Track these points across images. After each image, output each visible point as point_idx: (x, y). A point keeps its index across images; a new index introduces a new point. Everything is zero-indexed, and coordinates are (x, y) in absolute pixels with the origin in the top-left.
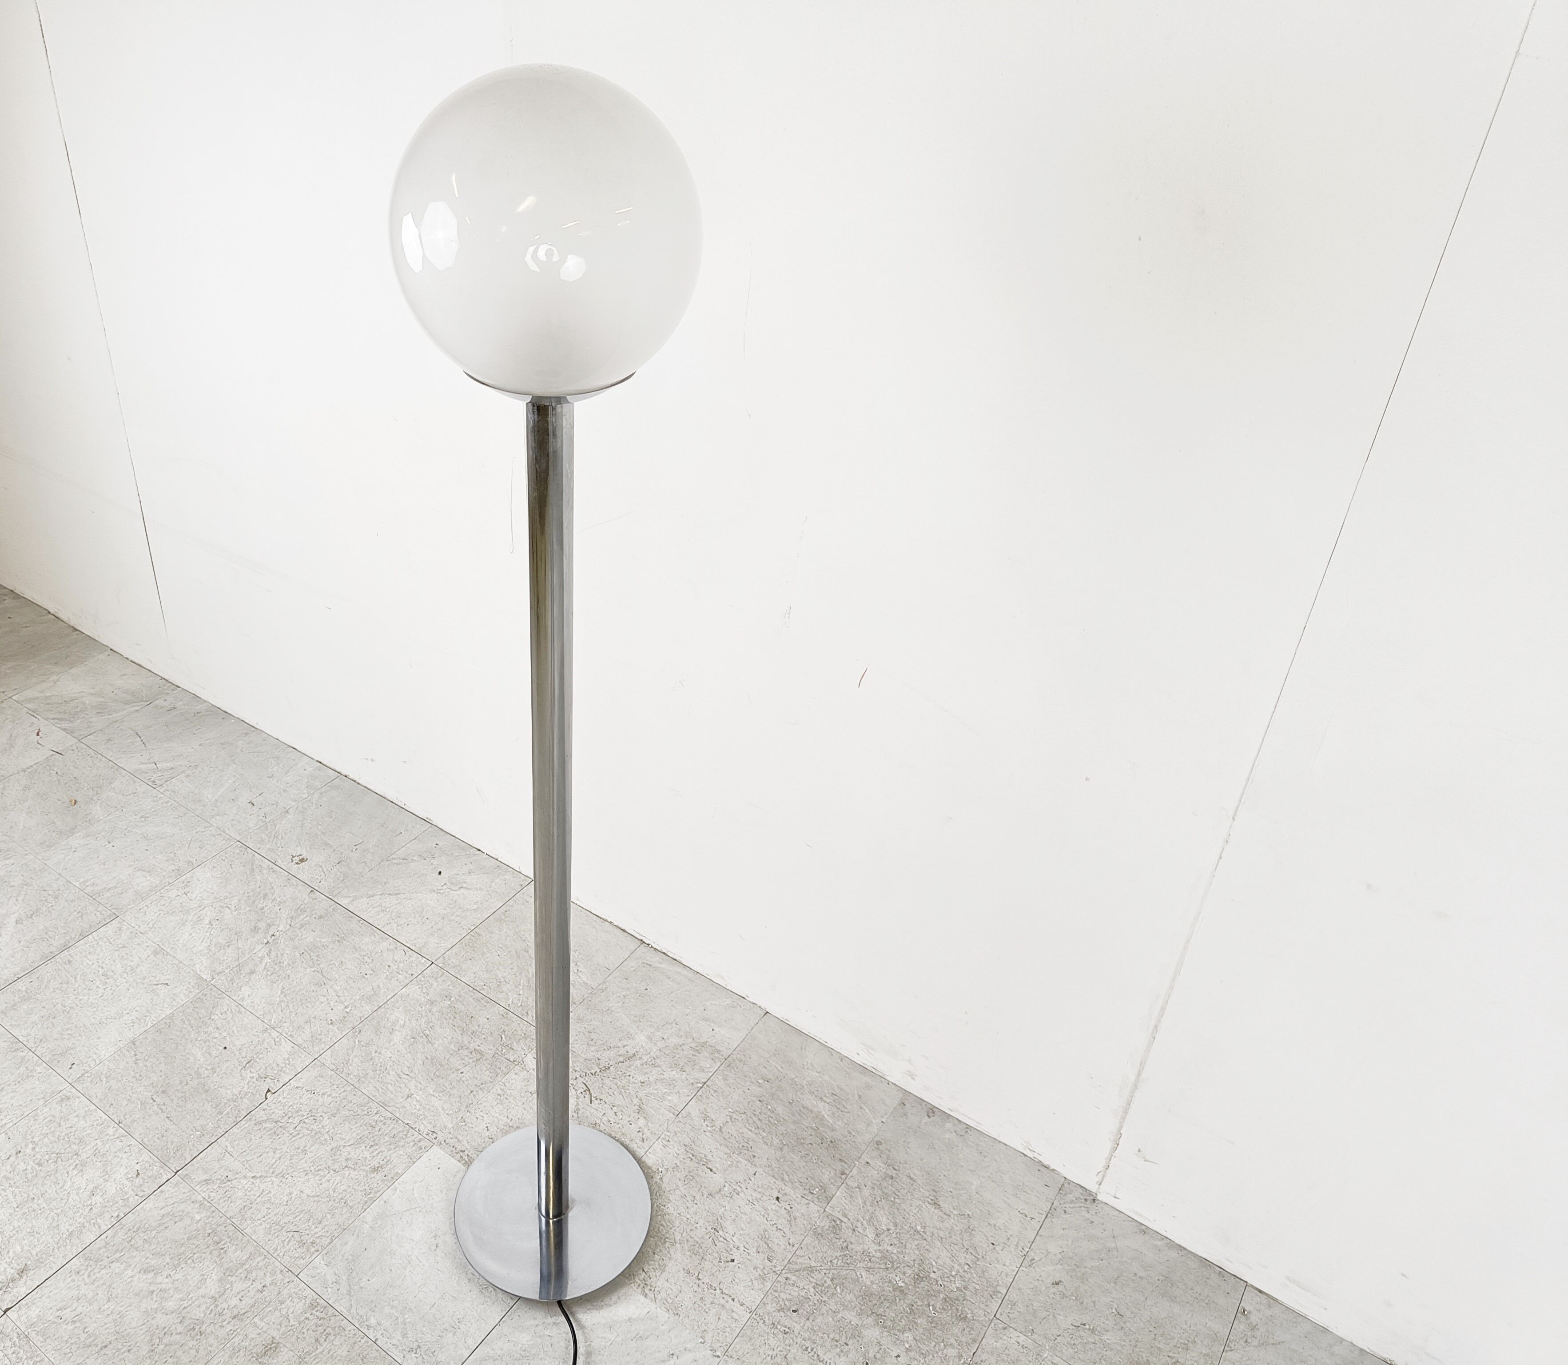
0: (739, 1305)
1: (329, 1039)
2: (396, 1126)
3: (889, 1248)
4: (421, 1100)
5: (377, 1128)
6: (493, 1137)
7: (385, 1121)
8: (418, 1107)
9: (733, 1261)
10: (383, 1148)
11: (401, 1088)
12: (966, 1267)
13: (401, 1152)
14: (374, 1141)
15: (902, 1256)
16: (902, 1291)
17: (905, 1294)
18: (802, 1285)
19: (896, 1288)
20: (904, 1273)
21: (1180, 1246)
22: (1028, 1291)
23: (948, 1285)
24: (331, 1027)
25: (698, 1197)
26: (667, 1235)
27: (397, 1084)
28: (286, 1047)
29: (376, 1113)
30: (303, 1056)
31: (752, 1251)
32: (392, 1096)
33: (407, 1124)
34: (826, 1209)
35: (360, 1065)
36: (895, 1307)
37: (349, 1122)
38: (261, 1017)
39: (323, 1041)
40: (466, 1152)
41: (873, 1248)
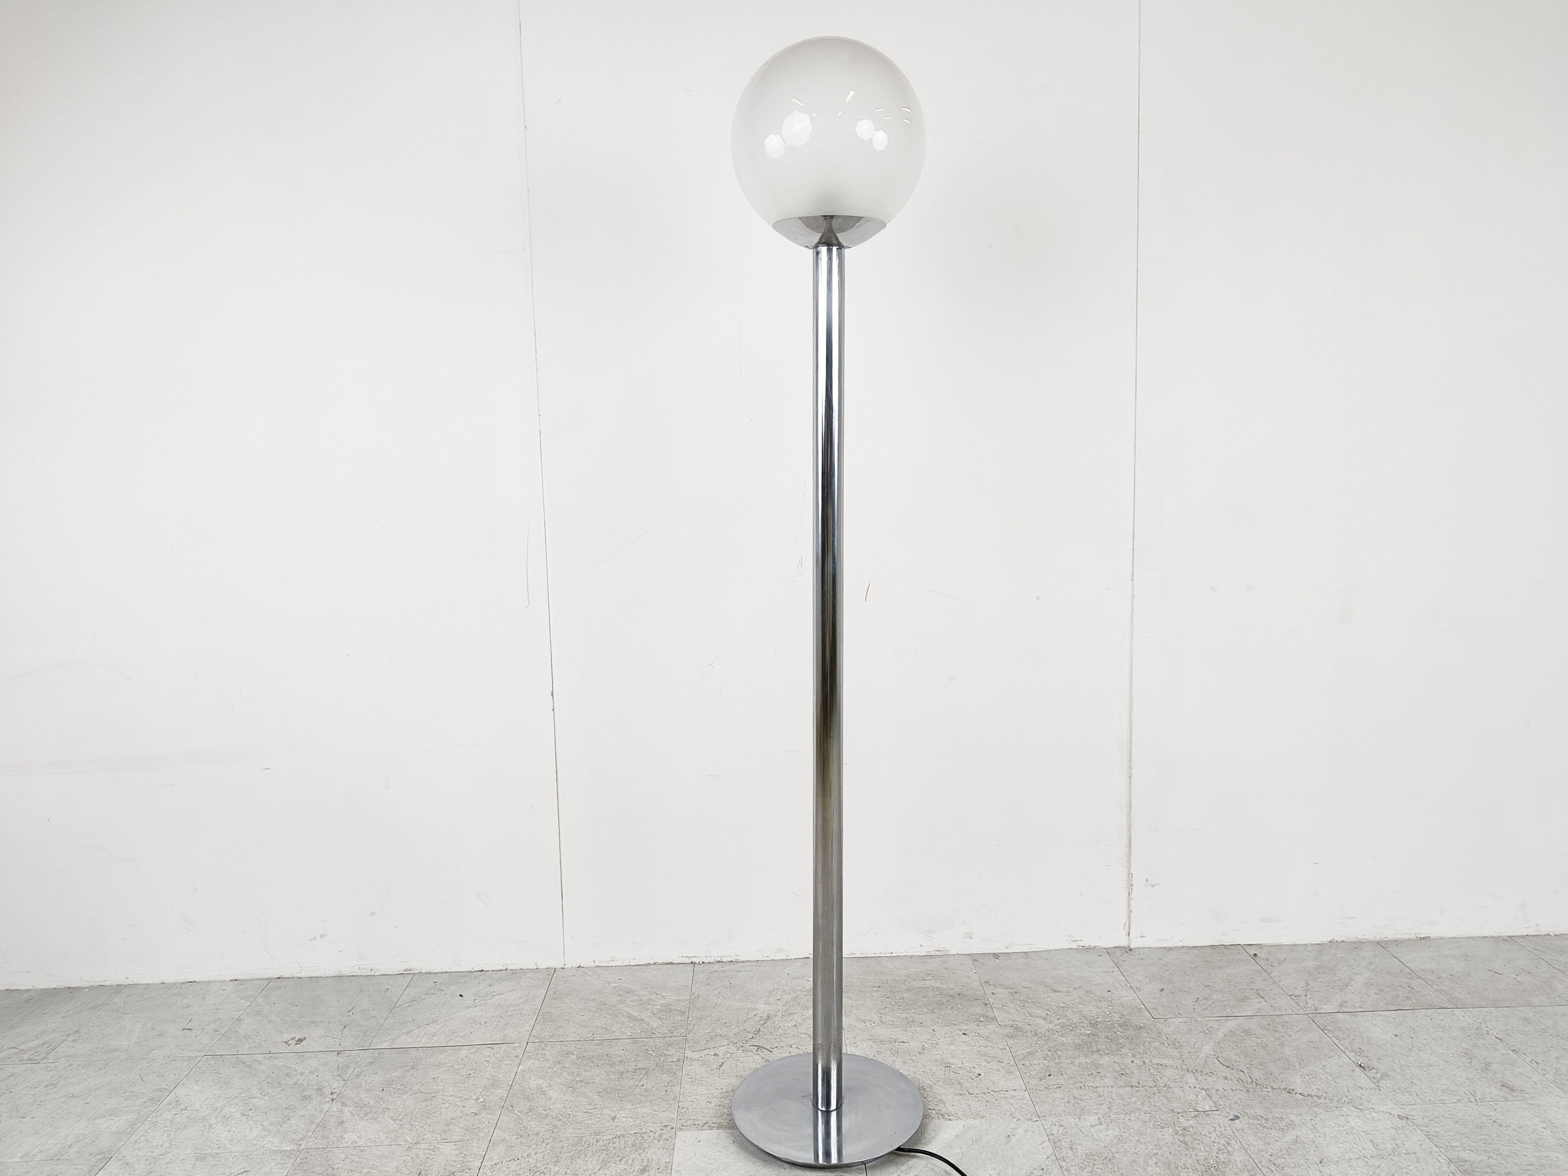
0: (1014, 1092)
1: (487, 1124)
2: (626, 1139)
3: (1060, 1021)
4: (628, 1115)
5: (611, 1148)
6: (720, 1104)
7: (611, 1142)
8: (631, 1120)
9: (980, 1075)
10: (632, 1156)
11: (599, 1118)
12: (1110, 1007)
13: (653, 1150)
14: (618, 1156)
15: (1071, 1021)
16: (1093, 1035)
17: (1097, 1035)
18: (1036, 1062)
19: (1089, 1035)
20: (1083, 1027)
21: (1193, 947)
22: (1154, 1000)
23: (1112, 1019)
24: (477, 1117)
25: (914, 1058)
26: (921, 1085)
27: (591, 1117)
28: (449, 1149)
29: (597, 1141)
30: (474, 1144)
31: (985, 1064)
32: (598, 1126)
33: (635, 1133)
34: (1000, 1023)
35: (540, 1123)
36: (1100, 1044)
37: (579, 1158)
38: (393, 1143)
39: (481, 1127)
40: (710, 1122)
41: (1051, 1026)
